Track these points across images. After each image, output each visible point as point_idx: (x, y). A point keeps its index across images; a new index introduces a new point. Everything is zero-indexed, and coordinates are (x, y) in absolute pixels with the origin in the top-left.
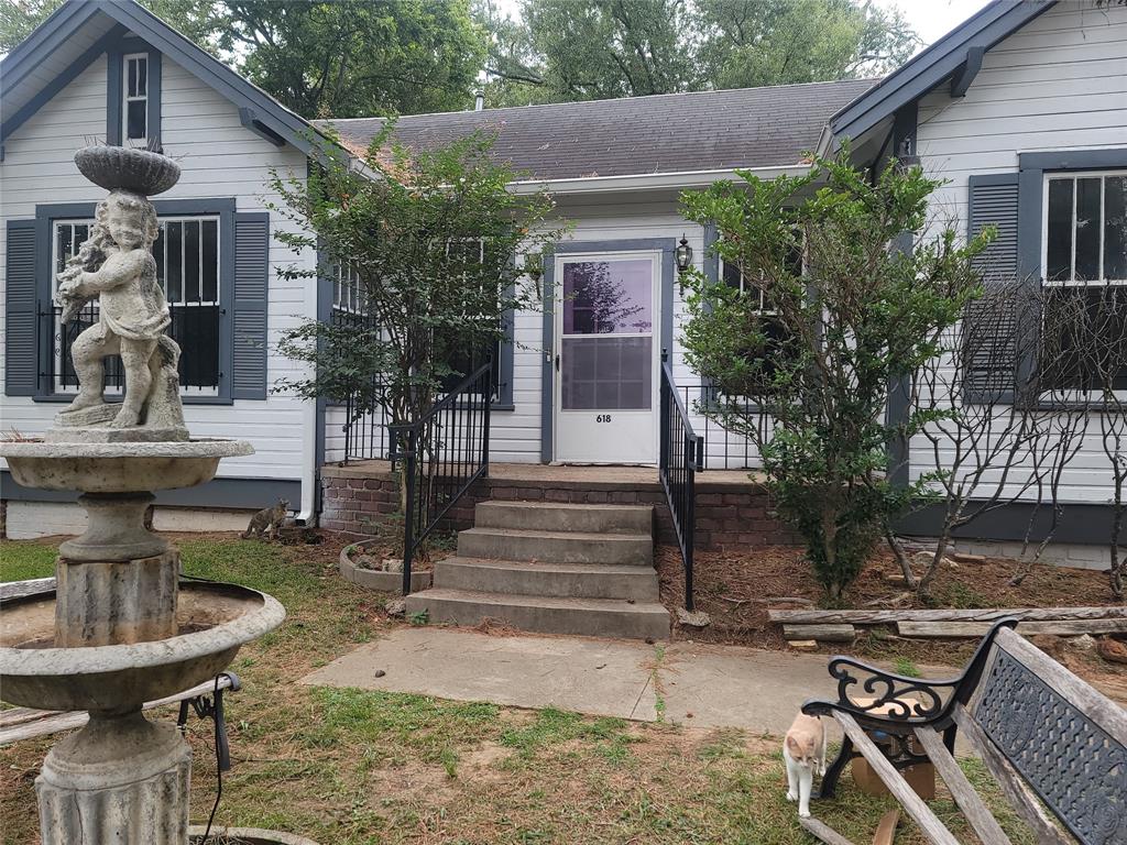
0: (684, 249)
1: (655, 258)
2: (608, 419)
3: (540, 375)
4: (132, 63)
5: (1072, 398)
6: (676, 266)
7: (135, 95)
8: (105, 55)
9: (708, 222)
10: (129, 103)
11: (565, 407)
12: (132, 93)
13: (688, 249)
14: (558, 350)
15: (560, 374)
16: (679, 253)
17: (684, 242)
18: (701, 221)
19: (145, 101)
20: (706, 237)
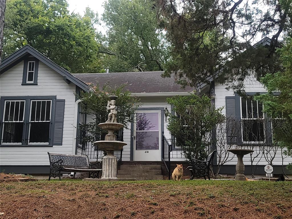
0: (166, 110)
1: (159, 112)
2: (148, 152)
3: (130, 141)
4: (30, 63)
5: (248, 143)
6: (164, 114)
7: (30, 71)
8: (23, 61)
9: (171, 104)
10: (29, 72)
11: (136, 149)
12: (30, 70)
13: (167, 110)
14: (135, 135)
15: (135, 141)
16: (165, 111)
17: (166, 109)
18: (170, 104)
19: (33, 72)
20: (171, 107)
